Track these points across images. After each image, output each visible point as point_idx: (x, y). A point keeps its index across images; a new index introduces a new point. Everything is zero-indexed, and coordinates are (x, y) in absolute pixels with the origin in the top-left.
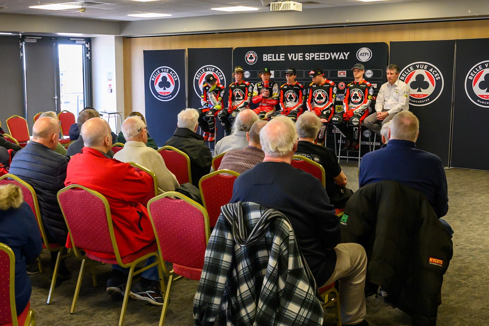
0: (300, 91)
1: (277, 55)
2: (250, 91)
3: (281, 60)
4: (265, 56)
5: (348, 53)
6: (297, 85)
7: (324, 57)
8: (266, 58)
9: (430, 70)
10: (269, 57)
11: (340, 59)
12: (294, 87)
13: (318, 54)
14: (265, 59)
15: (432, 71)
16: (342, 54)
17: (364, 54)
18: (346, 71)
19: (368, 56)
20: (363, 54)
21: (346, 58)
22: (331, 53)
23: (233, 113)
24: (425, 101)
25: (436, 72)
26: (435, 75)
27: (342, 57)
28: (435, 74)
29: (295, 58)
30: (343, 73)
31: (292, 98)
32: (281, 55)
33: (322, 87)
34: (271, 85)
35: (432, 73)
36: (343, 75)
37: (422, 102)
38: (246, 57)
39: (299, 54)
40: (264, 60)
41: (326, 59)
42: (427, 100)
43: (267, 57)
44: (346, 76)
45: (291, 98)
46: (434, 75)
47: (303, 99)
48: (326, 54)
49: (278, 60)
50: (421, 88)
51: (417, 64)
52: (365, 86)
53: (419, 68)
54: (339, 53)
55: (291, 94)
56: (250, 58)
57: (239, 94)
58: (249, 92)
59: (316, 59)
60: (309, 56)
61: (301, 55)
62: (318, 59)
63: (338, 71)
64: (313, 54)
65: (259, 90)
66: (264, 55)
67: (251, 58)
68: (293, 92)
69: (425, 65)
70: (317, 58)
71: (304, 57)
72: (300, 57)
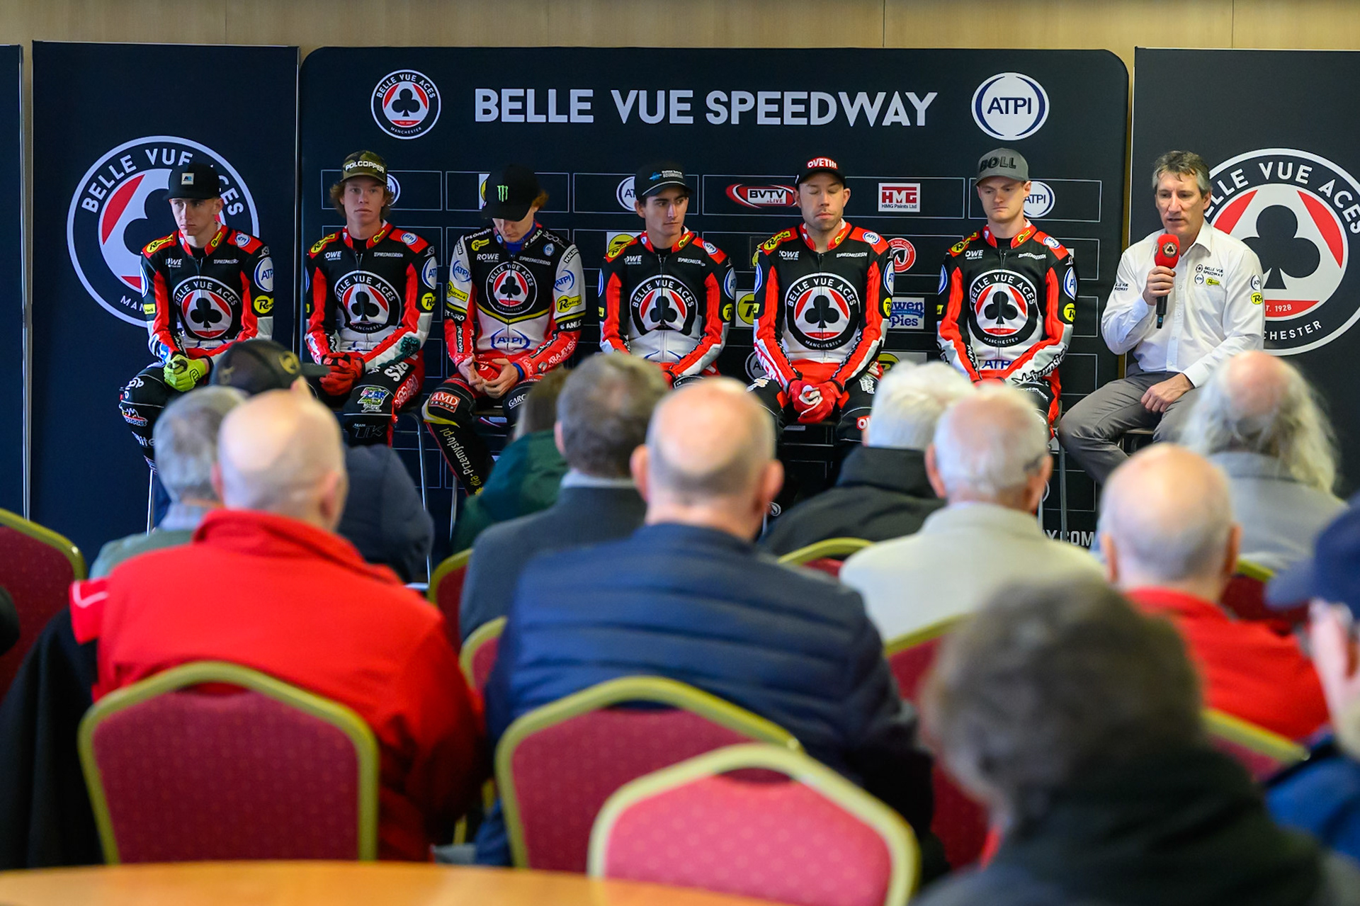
0: (711, 279)
1: (552, 93)
2: (431, 281)
3: (576, 118)
4: (486, 99)
5: (931, 97)
6: (690, 250)
7: (807, 114)
8: (491, 105)
9: (1321, 189)
10: (507, 106)
11: (887, 122)
12: (680, 260)
13: (777, 95)
14: (487, 112)
15: (1334, 193)
16: (896, 101)
17: (1011, 103)
18: (918, 186)
19: (1029, 112)
20: (1003, 103)
21: (921, 122)
22: (844, 96)
23: (364, 394)
24: (1304, 330)
25: (1350, 198)
26: (1345, 213)
27: (896, 113)
28: (1345, 208)
29: (652, 111)
30: (904, 193)
31: (673, 315)
32: (575, 94)
33: (829, 262)
34: (548, 253)
35: (1330, 201)
36: (904, 203)
37: (1288, 335)
38: (378, 100)
39: (675, 94)
40: (480, 117)
41: (816, 120)
42: (1312, 327)
43: (499, 105)
44: (918, 210)
45: (663, 315)
46: (1339, 212)
47: (725, 321)
48: (816, 97)
49: (554, 118)
50: (1282, 273)
51: (1265, 160)
52: (1044, 256)
53: (1274, 179)
54: (881, 96)
55: (666, 293)
56: (397, 107)
57: (373, 300)
58: (423, 289)
59: (762, 120)
60: (728, 105)
61: (681, 100)
62: (777, 121)
63: (881, 185)
64: (748, 96)
65: (478, 273)
66: (480, 93)
67: (406, 104)
68: (676, 286)
69: (1298, 162)
70: (768, 115)
71: (699, 108)
72: (675, 107)
